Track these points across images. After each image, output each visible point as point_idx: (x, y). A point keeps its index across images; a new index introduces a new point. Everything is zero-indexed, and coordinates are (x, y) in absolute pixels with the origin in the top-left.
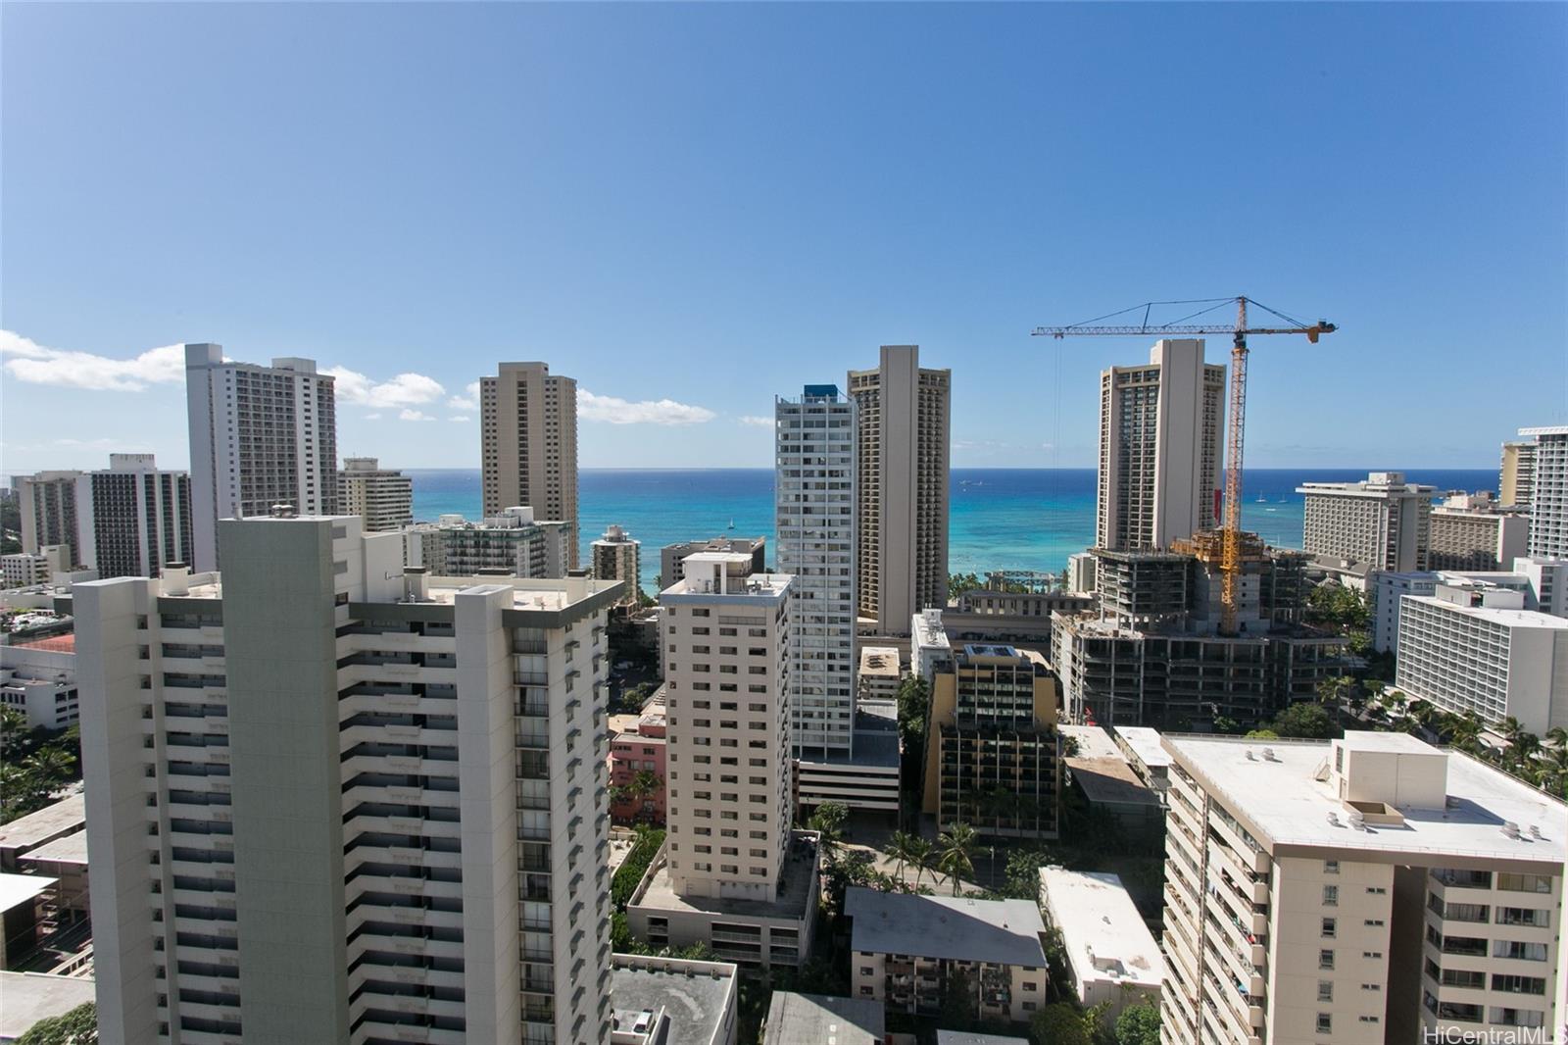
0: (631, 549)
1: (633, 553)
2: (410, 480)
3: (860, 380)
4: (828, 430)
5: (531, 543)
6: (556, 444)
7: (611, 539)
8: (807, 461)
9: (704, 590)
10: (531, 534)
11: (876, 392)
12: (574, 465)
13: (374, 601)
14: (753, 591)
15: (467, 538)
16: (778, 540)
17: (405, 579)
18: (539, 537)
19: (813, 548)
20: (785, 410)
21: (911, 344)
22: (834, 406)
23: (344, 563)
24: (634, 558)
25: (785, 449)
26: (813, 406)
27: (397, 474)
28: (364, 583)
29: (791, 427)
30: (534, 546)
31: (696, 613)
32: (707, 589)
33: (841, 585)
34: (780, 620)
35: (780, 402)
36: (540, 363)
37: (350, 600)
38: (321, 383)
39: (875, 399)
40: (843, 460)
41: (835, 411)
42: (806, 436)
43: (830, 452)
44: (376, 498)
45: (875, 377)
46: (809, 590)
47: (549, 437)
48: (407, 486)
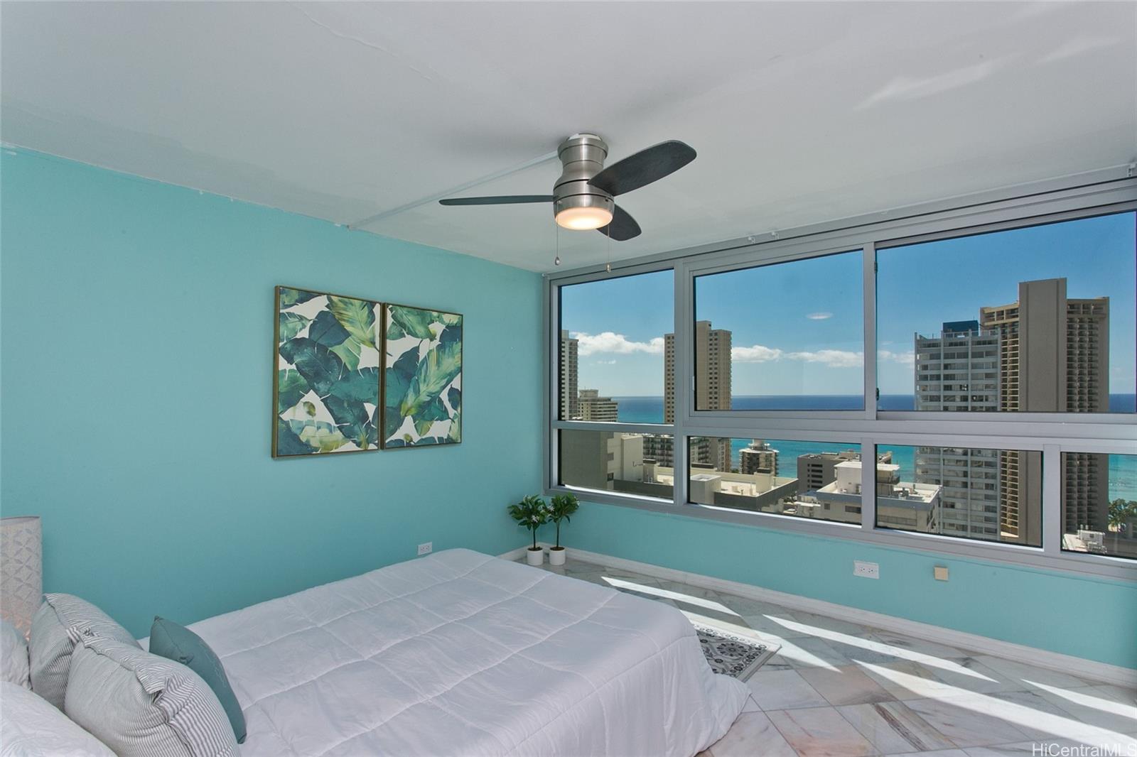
0: (771, 457)
1: (773, 459)
2: (617, 404)
3: (995, 314)
4: (970, 360)
5: (699, 448)
6: (716, 378)
7: (755, 448)
8: (948, 388)
9: (855, 492)
10: (699, 442)
11: (1013, 324)
12: (729, 393)
13: (627, 480)
14: (903, 496)
15: (656, 442)
16: (917, 455)
17: (644, 467)
18: (704, 444)
19: (954, 464)
20: (923, 345)
21: (1058, 277)
22: (976, 339)
23: (612, 454)
24: (774, 464)
25: (925, 378)
26: (953, 340)
27: (609, 400)
28: (622, 468)
29: (931, 359)
30: (701, 450)
31: (848, 509)
32: (857, 491)
33: (986, 498)
34: (930, 524)
35: (918, 338)
36: (705, 321)
37: (614, 478)
38: (571, 344)
39: (1013, 331)
40: (987, 386)
41: (979, 343)
42: (946, 367)
43: (972, 379)
44: (596, 415)
45: (1013, 311)
46: (950, 500)
47: (711, 373)
48: (615, 407)
